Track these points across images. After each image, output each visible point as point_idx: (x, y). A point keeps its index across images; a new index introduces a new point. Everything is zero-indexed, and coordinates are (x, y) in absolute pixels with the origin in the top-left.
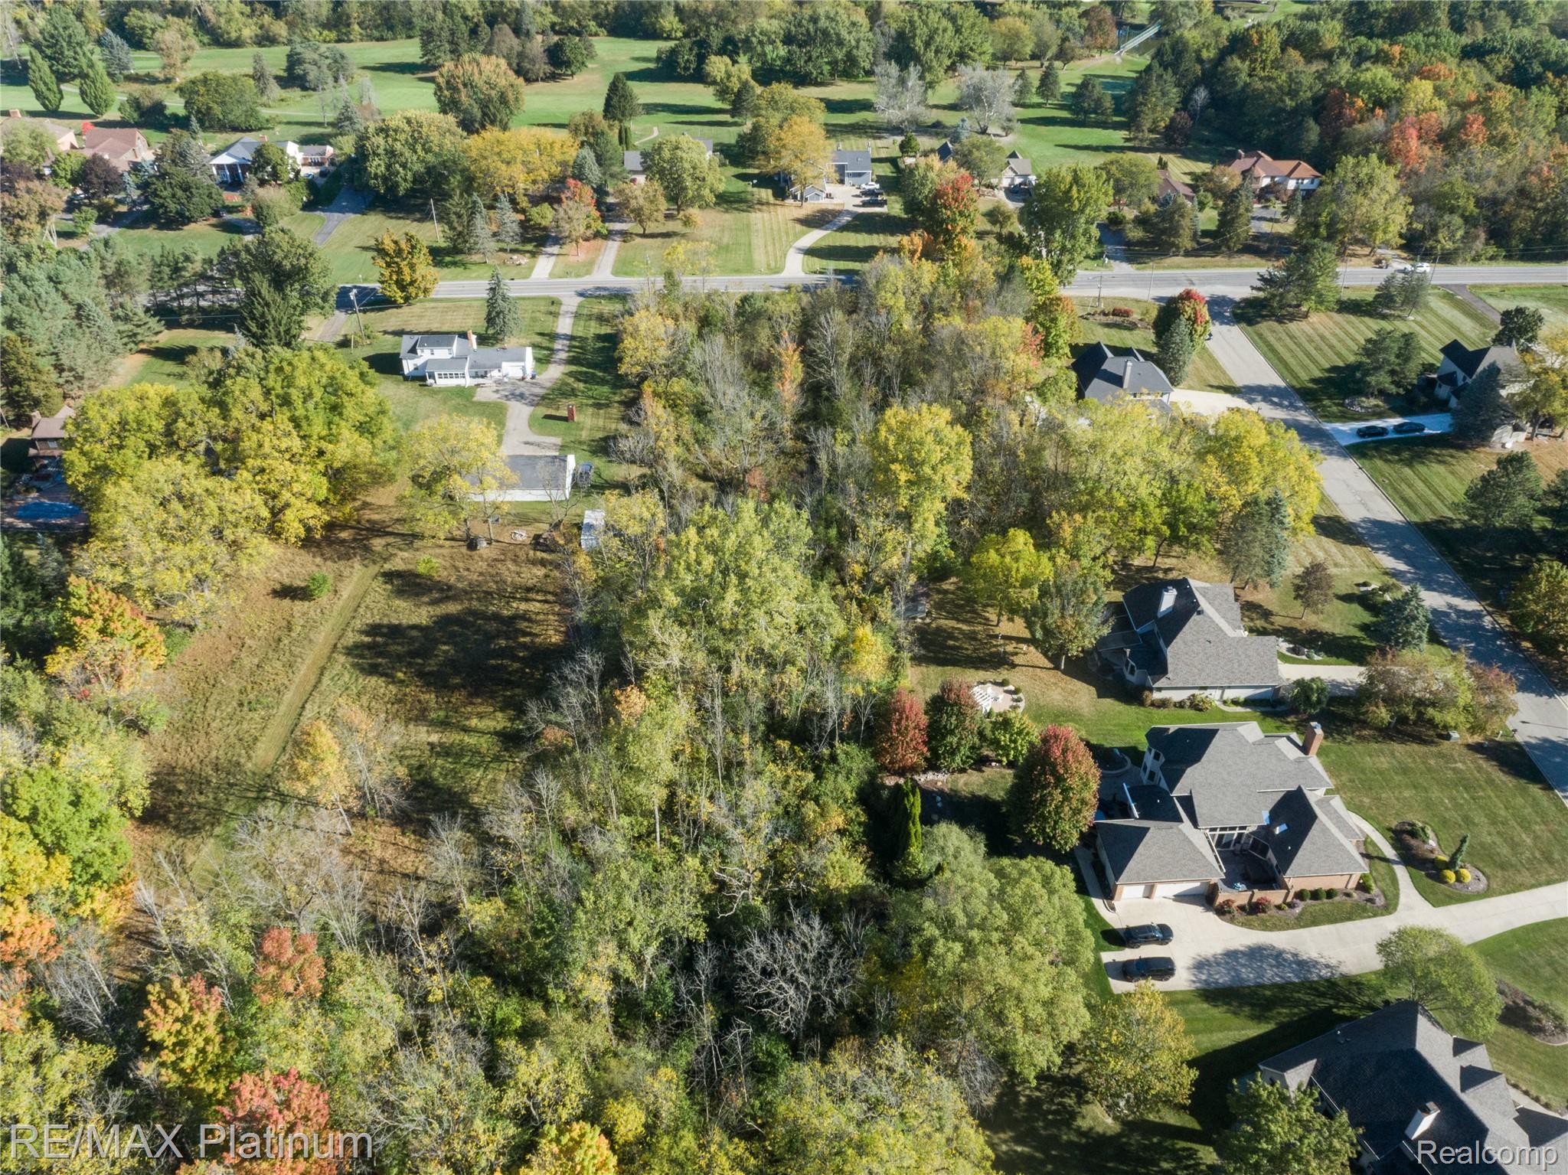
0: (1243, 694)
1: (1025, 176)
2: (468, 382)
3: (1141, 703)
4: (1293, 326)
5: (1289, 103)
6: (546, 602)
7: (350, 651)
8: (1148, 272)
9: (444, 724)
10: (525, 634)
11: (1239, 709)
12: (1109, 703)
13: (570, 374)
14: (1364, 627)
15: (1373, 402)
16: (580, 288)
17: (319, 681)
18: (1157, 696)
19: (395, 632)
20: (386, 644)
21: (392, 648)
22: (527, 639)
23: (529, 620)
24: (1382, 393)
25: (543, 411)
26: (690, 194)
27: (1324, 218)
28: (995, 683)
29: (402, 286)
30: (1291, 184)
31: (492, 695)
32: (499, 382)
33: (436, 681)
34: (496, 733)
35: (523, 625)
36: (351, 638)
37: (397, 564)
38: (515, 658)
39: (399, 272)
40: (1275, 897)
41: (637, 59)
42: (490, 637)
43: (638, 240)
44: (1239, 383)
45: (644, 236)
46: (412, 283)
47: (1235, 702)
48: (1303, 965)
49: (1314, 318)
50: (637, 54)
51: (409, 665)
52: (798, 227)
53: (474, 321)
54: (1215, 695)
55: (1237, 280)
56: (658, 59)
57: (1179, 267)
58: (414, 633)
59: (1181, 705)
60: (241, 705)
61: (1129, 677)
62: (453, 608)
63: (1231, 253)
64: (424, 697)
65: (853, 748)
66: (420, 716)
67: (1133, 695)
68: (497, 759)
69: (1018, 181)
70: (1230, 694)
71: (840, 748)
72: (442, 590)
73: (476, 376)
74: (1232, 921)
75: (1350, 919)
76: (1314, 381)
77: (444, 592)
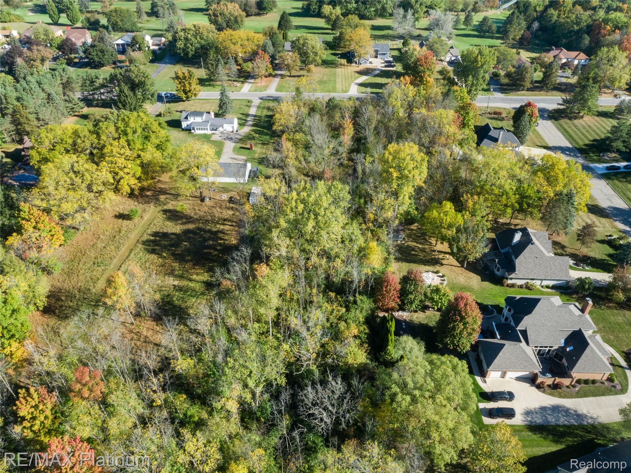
0: (551, 283)
1: (457, 56)
2: (209, 132)
3: (502, 285)
4: (576, 122)
5: (576, 28)
6: (232, 225)
7: (144, 243)
8: (510, 97)
9: (181, 277)
10: (221, 239)
11: (549, 290)
12: (486, 284)
13: (253, 130)
14: (610, 256)
15: (614, 155)
16: (261, 96)
17: (129, 255)
18: (510, 282)
19: (165, 235)
20: (160, 241)
21: (163, 242)
22: (222, 242)
23: (224, 233)
24: (618, 151)
25: (240, 145)
26: (311, 59)
27: (592, 75)
28: (433, 272)
29: (186, 93)
30: (576, 62)
31: (203, 265)
32: (222, 133)
33: (180, 258)
34: (204, 282)
35: (221, 235)
36: (146, 237)
37: (169, 207)
38: (215, 249)
39: (184, 86)
40: (566, 382)
41: (294, 8)
42: (205, 240)
43: (288, 78)
44: (551, 145)
45: (290, 76)
46: (190, 91)
47: (547, 287)
48: (580, 416)
49: (586, 118)
50: (294, 6)
51: (169, 250)
52: (357, 75)
53: (214, 108)
54: (538, 283)
55: (551, 102)
56: (303, 8)
57: (524, 95)
58: (173, 236)
59: (521, 287)
60: (94, 264)
61: (497, 272)
62: (191, 226)
63: (548, 90)
64: (173, 264)
65: (364, 298)
66: (171, 273)
67: (498, 281)
68: (203, 294)
69: (453, 58)
70: (545, 283)
71: (359, 297)
72: (187, 219)
73: (213, 130)
74: (544, 392)
75: (603, 394)
76: (586, 145)
77: (188, 219)
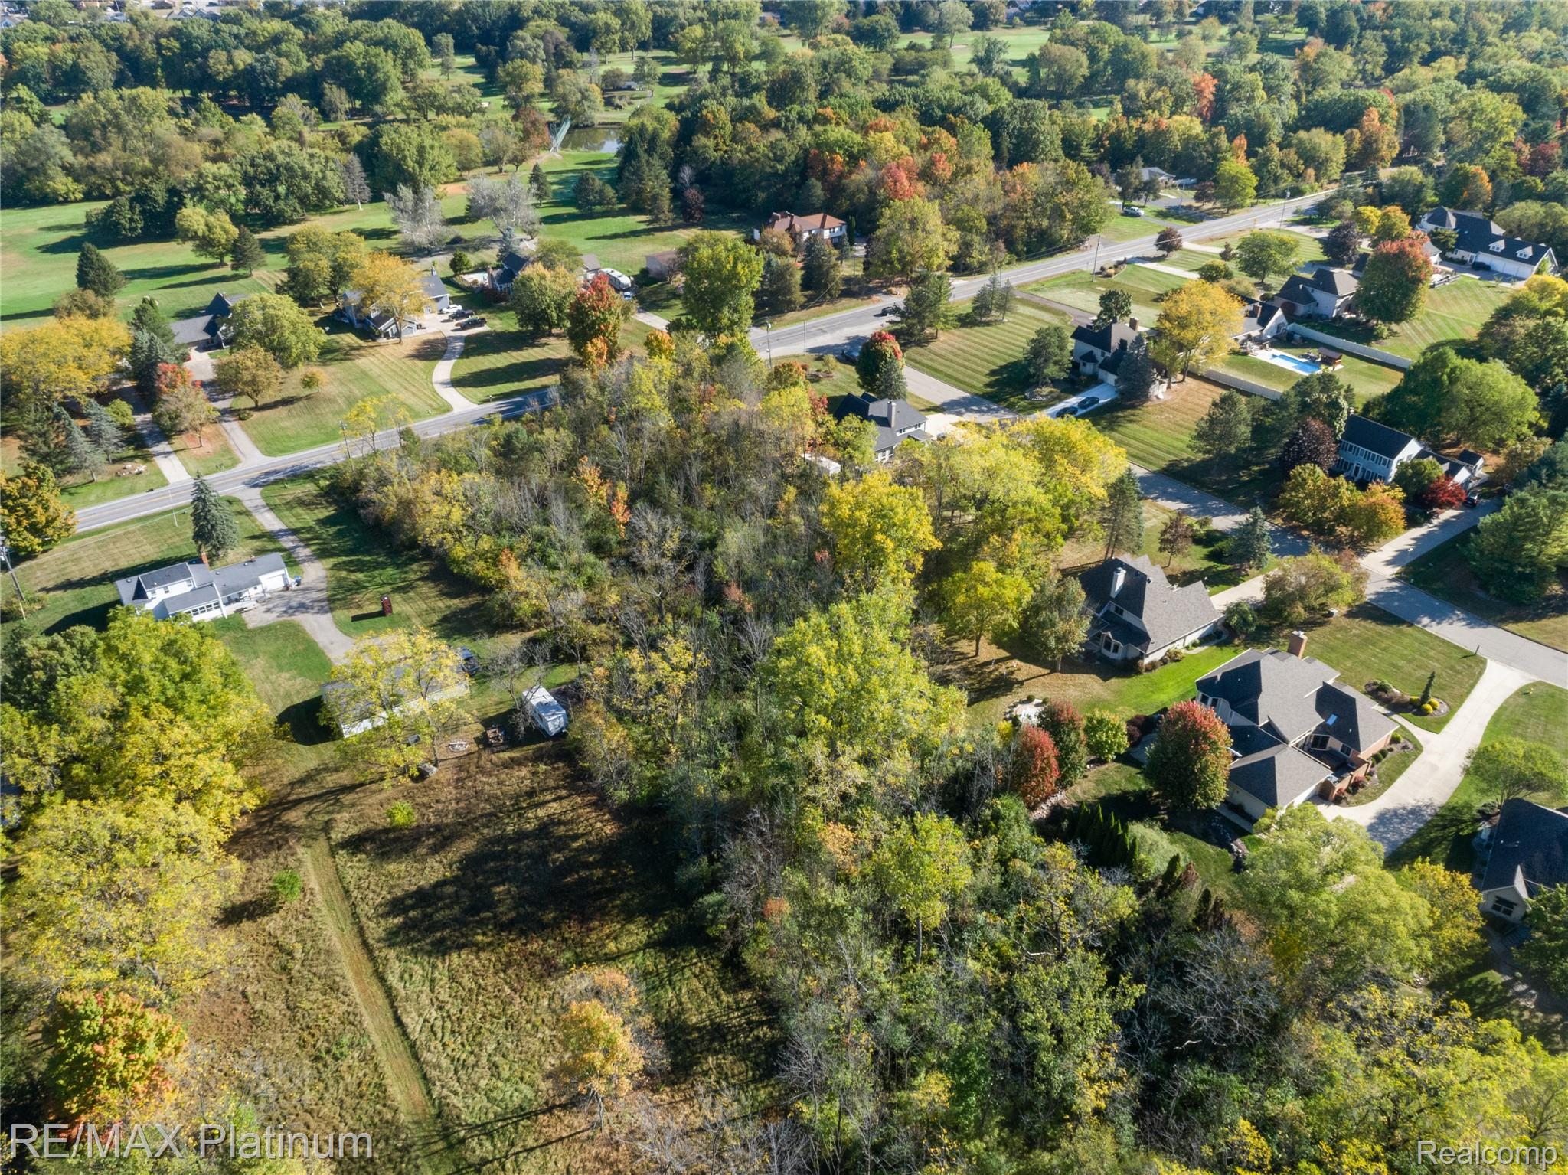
0: (1195, 637)
2: (227, 611)
3: (1138, 673)
4: (932, 346)
5: (780, 167)
6: (559, 798)
7: (392, 938)
10: (576, 837)
11: (1200, 649)
12: (1114, 682)
13: (335, 567)
14: (1208, 558)
15: (1046, 390)
16: (247, 477)
17: (388, 989)
18: (1146, 661)
19: (424, 897)
20: (426, 916)
21: (438, 916)
22: (580, 843)
23: (560, 823)
24: (1055, 382)
25: (344, 615)
28: (1022, 702)
29: (36, 530)
30: (826, 234)
31: (603, 913)
32: (261, 601)
33: (526, 925)
34: (647, 946)
35: (561, 830)
36: (376, 930)
37: (344, 826)
38: (587, 866)
39: (29, 514)
40: (1360, 773)
41: (50, 229)
42: (540, 857)
43: (256, 415)
44: (938, 403)
45: (257, 408)
46: (50, 522)
47: (1195, 645)
48: (1415, 812)
49: (946, 337)
50: (52, 222)
51: (481, 923)
52: (420, 364)
54: (1179, 646)
56: (88, 224)
57: (798, 320)
58: (449, 889)
59: (1163, 662)
60: (317, 1059)
61: (1111, 655)
62: (467, 846)
63: (833, 299)
64: (534, 946)
65: (1006, 800)
67: (1129, 668)
68: (672, 970)
69: (590, 276)
70: (1190, 640)
71: (998, 803)
72: (429, 835)
73: (229, 602)
74: (1348, 804)
75: (1406, 766)
76: (988, 385)
77: (441, 837)
